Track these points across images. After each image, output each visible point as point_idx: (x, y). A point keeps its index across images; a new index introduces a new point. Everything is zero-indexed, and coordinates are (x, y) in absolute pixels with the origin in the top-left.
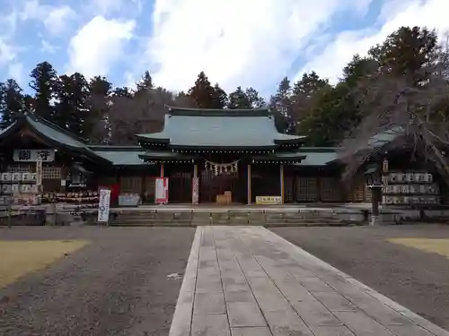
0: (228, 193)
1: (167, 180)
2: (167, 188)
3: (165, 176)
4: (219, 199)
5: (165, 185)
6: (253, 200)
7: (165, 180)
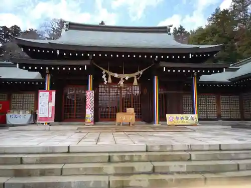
0: (131, 110)
1: (54, 93)
2: (53, 104)
3: (52, 88)
4: (120, 117)
5: (50, 100)
6: (163, 118)
7: (51, 95)
